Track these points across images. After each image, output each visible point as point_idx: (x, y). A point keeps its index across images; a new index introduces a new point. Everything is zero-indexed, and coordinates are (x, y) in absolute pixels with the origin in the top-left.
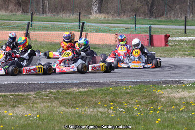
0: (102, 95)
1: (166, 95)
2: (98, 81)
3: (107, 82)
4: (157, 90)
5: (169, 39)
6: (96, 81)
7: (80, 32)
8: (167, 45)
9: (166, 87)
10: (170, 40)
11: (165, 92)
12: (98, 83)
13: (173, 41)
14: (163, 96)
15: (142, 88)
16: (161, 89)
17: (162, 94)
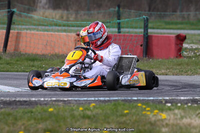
0: (29, 120)
1: (171, 122)
2: (25, 99)
3: (44, 101)
4: (151, 111)
5: (185, 45)
6: (21, 99)
7: (5, 31)
8: (180, 56)
9: (173, 108)
10: (186, 48)
11: (169, 115)
12: (26, 102)
13: (192, 50)
14: (164, 123)
15: (120, 108)
16: (162, 110)
17: (162, 120)
